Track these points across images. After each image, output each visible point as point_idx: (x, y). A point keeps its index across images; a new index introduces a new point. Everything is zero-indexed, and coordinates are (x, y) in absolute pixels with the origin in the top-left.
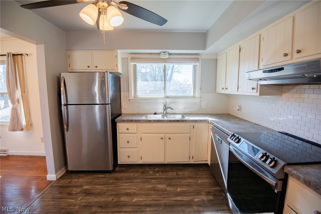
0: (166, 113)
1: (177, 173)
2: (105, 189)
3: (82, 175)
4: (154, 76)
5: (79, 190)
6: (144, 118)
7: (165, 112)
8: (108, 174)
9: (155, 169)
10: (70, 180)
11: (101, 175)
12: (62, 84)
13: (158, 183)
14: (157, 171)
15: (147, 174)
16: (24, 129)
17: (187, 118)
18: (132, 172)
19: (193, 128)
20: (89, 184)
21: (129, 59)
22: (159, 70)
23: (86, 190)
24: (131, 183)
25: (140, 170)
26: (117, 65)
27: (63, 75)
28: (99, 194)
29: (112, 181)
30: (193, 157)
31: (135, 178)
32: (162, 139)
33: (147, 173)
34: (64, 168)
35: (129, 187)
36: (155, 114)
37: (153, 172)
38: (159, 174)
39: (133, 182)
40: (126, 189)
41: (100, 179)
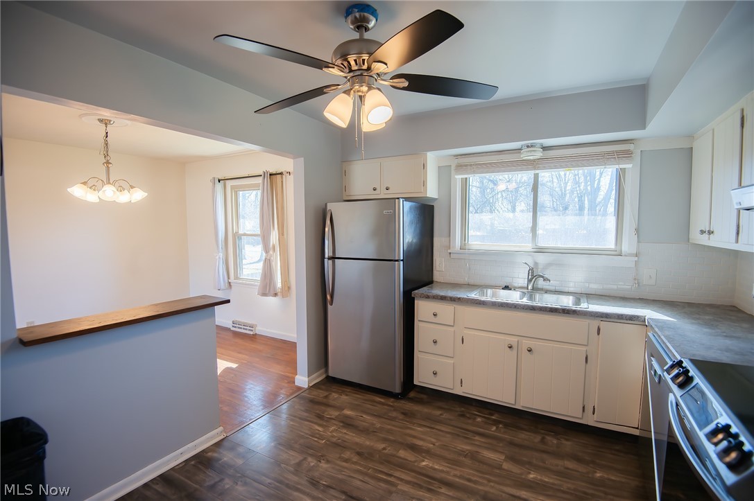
0: (533, 289)
1: (543, 438)
2: (378, 425)
3: (348, 390)
4: (560, 193)
5: (335, 413)
6: (474, 295)
7: (530, 287)
8: (392, 400)
9: (492, 415)
10: (326, 394)
11: (380, 398)
12: (328, 222)
13: (486, 445)
14: (494, 420)
15: (470, 421)
16: (279, 294)
17: (584, 306)
18: (440, 408)
19: (598, 334)
20: (354, 407)
21: (453, 168)
22: (575, 179)
23: (347, 417)
24: (428, 430)
25: (458, 409)
26: (424, 184)
27: (330, 206)
28: (365, 431)
29: (394, 414)
30: (594, 409)
31: (440, 422)
32: (510, 347)
33: (469, 418)
34: (323, 370)
35: (422, 436)
36: (506, 288)
37: (484, 419)
38: (497, 428)
39: (433, 428)
40: (415, 437)
41: (375, 404)
